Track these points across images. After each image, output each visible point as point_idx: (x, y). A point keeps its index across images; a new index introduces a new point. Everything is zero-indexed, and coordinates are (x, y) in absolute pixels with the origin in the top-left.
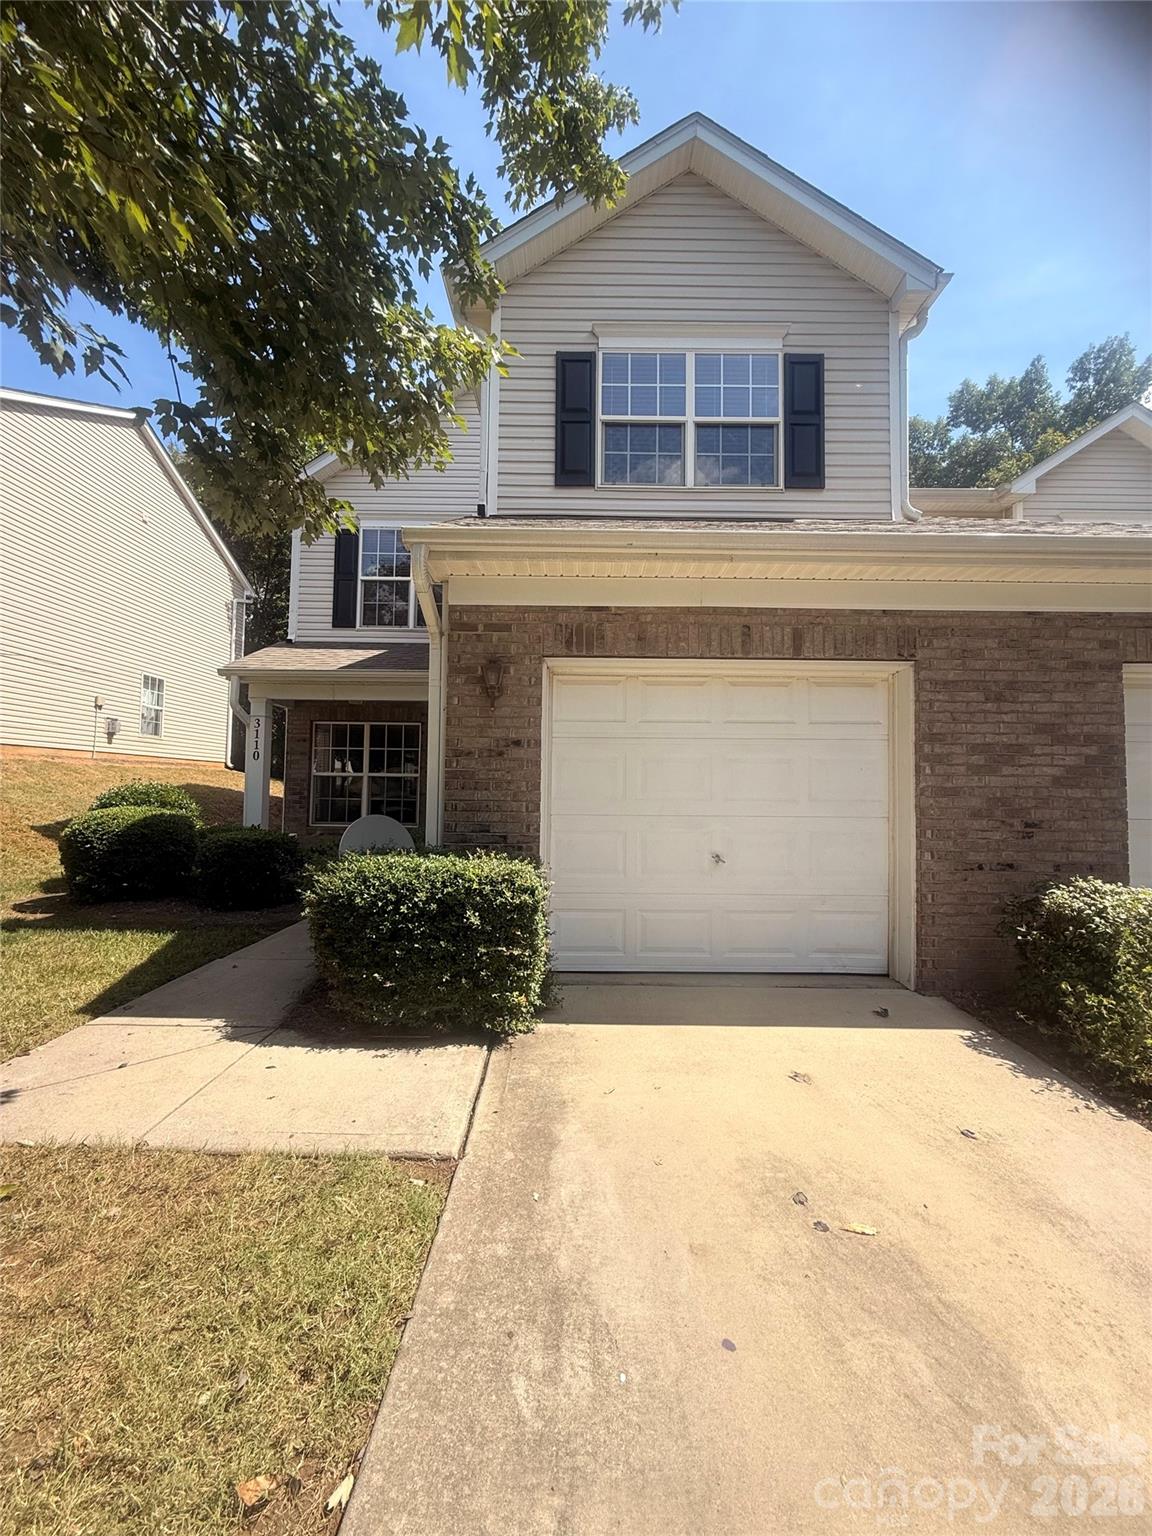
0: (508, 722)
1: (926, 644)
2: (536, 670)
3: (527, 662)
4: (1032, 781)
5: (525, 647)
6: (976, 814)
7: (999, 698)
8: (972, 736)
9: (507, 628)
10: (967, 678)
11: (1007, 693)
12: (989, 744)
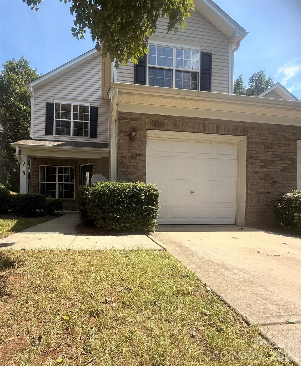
0: (136, 148)
1: (250, 131)
2: (145, 133)
3: (142, 130)
4: (275, 170)
5: (142, 126)
6: (261, 179)
7: (268, 147)
8: (261, 158)
9: (136, 120)
10: (261, 142)
11: (270, 146)
12: (265, 160)
